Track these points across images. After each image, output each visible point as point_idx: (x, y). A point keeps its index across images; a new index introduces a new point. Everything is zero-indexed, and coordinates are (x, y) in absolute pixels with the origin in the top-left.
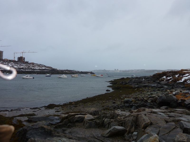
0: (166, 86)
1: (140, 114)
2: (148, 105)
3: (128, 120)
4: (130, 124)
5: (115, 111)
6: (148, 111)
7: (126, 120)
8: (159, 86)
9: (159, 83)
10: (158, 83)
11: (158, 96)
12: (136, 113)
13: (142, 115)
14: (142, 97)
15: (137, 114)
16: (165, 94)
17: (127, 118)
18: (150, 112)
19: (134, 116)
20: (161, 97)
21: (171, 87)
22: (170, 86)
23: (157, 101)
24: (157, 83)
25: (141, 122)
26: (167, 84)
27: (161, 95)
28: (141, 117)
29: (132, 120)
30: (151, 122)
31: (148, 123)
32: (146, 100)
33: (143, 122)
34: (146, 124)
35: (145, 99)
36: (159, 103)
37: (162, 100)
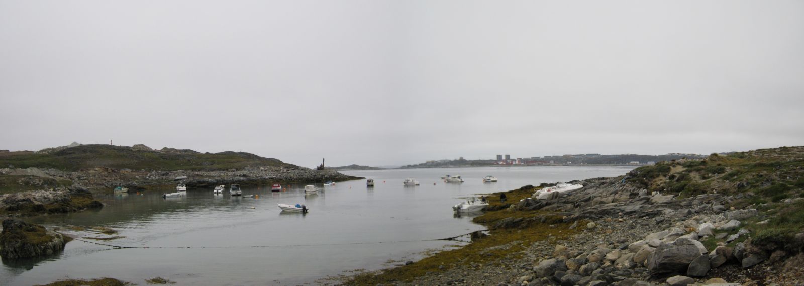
0: (670, 207)
2: (619, 277)
8: (649, 208)
9: (649, 198)
10: (645, 200)
11: (650, 246)
14: (599, 252)
16: (671, 236)
20: (660, 248)
21: (687, 211)
22: (682, 207)
23: (646, 262)
24: (641, 200)
26: (671, 203)
27: (657, 242)
32: (613, 262)
35: (610, 256)
36: (653, 269)
37: (665, 257)
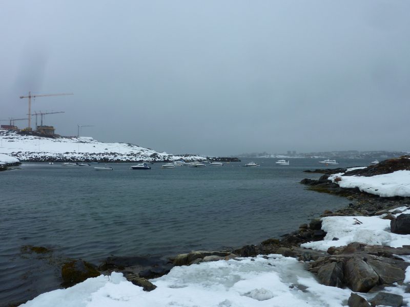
1: (353, 257)
3: (324, 271)
4: (329, 279)
5: (292, 249)
6: (371, 252)
7: (319, 269)
12: (342, 255)
13: (358, 259)
15: (344, 257)
17: (320, 264)
18: (376, 254)
19: (339, 262)
20: (402, 216)
25: (354, 277)
28: (355, 264)
29: (334, 271)
30: (379, 277)
31: (374, 279)
33: (361, 278)
34: (366, 282)
37: (404, 224)
